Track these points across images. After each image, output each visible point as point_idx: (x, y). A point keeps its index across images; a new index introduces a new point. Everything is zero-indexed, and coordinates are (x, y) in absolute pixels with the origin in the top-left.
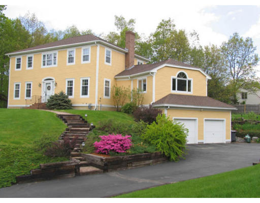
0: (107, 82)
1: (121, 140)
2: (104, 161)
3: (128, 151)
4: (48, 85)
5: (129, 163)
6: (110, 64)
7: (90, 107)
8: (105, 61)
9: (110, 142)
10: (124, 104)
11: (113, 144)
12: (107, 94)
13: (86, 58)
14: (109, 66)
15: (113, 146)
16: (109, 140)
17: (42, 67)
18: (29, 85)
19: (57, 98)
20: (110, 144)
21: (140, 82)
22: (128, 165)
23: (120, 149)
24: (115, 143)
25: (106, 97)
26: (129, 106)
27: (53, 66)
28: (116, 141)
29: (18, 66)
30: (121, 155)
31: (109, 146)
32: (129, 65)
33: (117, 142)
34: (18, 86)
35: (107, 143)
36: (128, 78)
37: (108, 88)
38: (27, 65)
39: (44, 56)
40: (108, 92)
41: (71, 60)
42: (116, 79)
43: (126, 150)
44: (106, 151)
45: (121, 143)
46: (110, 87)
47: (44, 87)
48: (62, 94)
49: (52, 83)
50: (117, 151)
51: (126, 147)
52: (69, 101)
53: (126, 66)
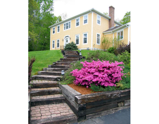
0: (98, 35)
1: (109, 68)
2: (79, 102)
3: (119, 84)
4: (67, 40)
5: (120, 102)
6: (100, 25)
7: (88, 49)
8: (97, 22)
9: (93, 70)
10: (109, 48)
11: (97, 74)
12: (98, 42)
13: (86, 21)
14: (99, 26)
15: (97, 76)
16: (91, 68)
17: (64, 30)
18: (58, 41)
19: (69, 45)
20: (93, 73)
21: (119, 33)
22: (119, 104)
23: (108, 82)
24: (100, 71)
25: (98, 44)
26: (111, 49)
27: (69, 29)
28: (102, 69)
29: (54, 32)
30: (108, 91)
31: (91, 76)
32: (111, 26)
33: (103, 71)
34: (54, 42)
35: (89, 72)
36: (111, 32)
37: (99, 39)
38: (57, 31)
39: (65, 25)
40: (99, 41)
41: (78, 24)
42: (103, 34)
43: (117, 82)
44: (86, 83)
45: (109, 72)
46: (100, 38)
47: (65, 41)
48: (72, 43)
49: (68, 38)
50: (103, 84)
51: (117, 78)
52: (76, 47)
53: (109, 27)
